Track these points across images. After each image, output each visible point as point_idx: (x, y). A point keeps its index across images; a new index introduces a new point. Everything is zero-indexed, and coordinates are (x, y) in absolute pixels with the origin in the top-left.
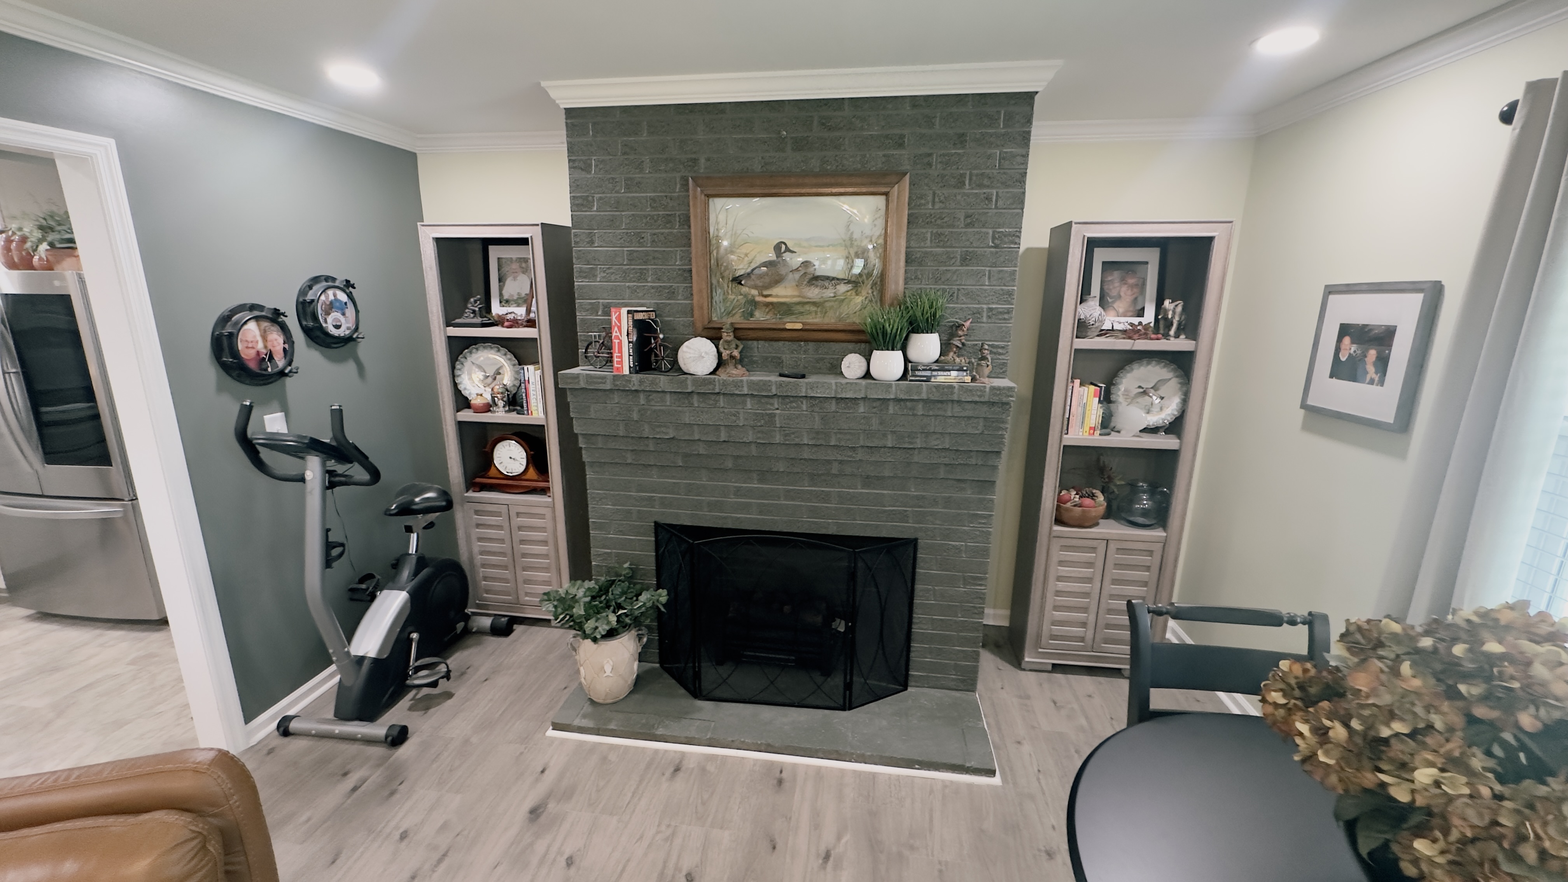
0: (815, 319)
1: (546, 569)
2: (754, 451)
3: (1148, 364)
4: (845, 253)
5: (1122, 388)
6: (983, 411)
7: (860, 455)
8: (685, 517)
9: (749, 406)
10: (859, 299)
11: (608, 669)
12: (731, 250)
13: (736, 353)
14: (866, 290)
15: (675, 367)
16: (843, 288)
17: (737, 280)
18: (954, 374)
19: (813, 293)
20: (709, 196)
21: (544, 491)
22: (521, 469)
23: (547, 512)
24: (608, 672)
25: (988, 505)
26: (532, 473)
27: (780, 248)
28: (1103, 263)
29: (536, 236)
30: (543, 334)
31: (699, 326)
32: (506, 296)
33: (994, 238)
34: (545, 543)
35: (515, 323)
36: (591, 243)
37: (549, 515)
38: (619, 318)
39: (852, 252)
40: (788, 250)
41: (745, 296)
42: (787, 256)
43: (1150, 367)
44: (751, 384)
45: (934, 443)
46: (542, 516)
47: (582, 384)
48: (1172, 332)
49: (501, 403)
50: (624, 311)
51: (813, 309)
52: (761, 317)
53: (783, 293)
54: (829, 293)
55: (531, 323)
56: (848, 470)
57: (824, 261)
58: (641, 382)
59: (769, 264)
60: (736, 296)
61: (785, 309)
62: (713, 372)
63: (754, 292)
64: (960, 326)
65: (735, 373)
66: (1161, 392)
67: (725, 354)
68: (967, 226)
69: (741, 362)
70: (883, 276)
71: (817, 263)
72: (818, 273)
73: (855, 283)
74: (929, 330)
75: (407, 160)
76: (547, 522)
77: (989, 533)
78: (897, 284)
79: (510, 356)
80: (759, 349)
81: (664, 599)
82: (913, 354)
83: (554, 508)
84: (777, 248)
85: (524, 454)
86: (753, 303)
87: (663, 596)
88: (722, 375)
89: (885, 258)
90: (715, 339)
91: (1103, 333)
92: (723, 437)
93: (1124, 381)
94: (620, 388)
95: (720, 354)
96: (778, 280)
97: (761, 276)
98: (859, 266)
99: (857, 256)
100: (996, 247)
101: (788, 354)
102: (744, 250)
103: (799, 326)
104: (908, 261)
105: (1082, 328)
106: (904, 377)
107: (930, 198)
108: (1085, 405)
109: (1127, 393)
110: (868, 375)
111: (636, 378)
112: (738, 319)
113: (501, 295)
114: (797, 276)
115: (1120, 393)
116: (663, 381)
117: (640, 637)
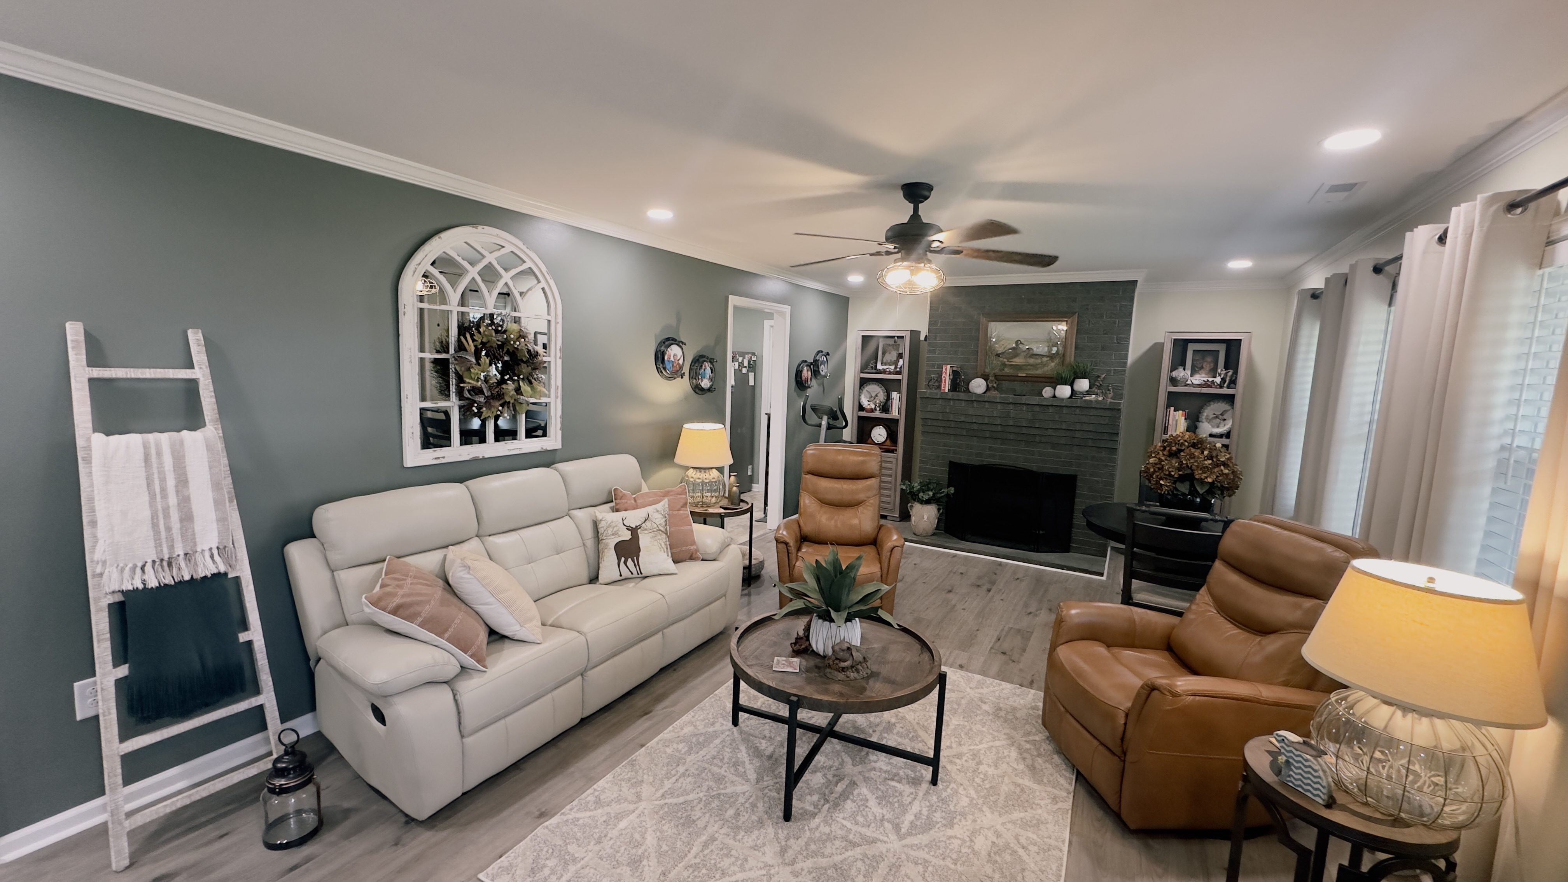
0: (1032, 372)
1: (889, 489)
2: (999, 428)
3: (1218, 402)
4: (1047, 344)
5: (1205, 414)
6: (1108, 413)
7: (1050, 432)
8: (963, 459)
9: (999, 408)
10: (1053, 364)
11: (926, 517)
12: (996, 342)
13: (995, 385)
14: (1057, 361)
15: (967, 390)
16: (1045, 359)
17: (998, 355)
18: (1094, 396)
19: (1032, 361)
20: (989, 321)
21: (892, 451)
22: (884, 440)
23: (894, 461)
24: (925, 519)
25: (1114, 461)
26: (888, 442)
27: (1018, 342)
28: (1194, 351)
29: (908, 336)
30: (904, 378)
31: (980, 374)
32: (885, 361)
33: (1117, 339)
34: (890, 476)
35: (890, 373)
36: (935, 339)
37: (894, 462)
38: (946, 369)
39: (1051, 344)
40: (1021, 343)
41: (1001, 361)
42: (1021, 346)
43: (1219, 404)
44: (1000, 397)
45: (1085, 427)
46: (891, 462)
47: (927, 396)
48: (1225, 385)
49: (878, 409)
50: (949, 366)
51: (1031, 367)
52: (1007, 370)
53: (1018, 361)
54: (1039, 361)
55: (899, 373)
56: (1044, 440)
57: (1038, 348)
58: (953, 395)
59: (1013, 349)
60: (996, 362)
61: (1019, 367)
62: (985, 393)
63: (1005, 360)
64: (1099, 377)
65: (994, 393)
66: (1225, 417)
67: (990, 385)
68: (1105, 334)
69: (996, 389)
70: (1064, 355)
71: (1035, 349)
72: (1035, 353)
73: (1052, 357)
74: (1084, 377)
75: (847, 300)
76: (893, 466)
77: (1114, 474)
78: (1071, 357)
79: (883, 388)
80: (1006, 384)
81: (952, 492)
82: (1076, 388)
83: (897, 459)
84: (1017, 342)
85: (886, 433)
86: (1004, 365)
87: (952, 490)
88: (988, 394)
89: (1065, 347)
90: (986, 380)
91: (1187, 385)
92: (986, 422)
93: (1206, 411)
94: (944, 398)
95: (987, 385)
96: (1016, 355)
97: (1009, 353)
98: (1054, 350)
99: (1053, 346)
100: (1118, 343)
101: (1017, 386)
102: (1002, 343)
103: (1024, 375)
104: (1076, 348)
105: (1173, 381)
106: (1071, 397)
107: (1087, 322)
108: (1177, 420)
109: (1207, 418)
110: (1054, 396)
111: (951, 393)
112: (997, 371)
113: (882, 360)
114: (1025, 354)
115: (1204, 417)
116: (962, 396)
117: (939, 510)
